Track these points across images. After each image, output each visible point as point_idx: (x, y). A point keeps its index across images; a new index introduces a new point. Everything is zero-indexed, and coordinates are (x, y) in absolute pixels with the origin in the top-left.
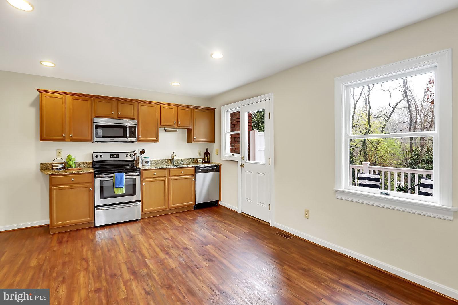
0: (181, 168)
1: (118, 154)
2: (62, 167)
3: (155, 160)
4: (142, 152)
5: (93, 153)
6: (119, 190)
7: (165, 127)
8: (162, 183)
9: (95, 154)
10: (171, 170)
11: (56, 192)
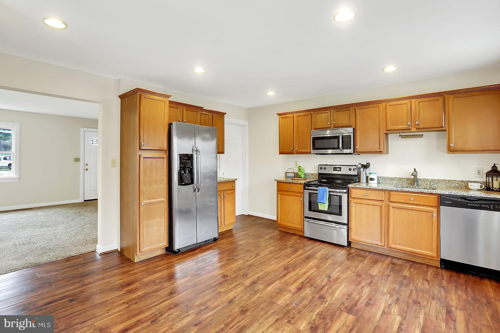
0: (408, 192)
1: (341, 168)
2: (292, 176)
3: (388, 178)
4: (366, 167)
5: (319, 165)
6: (322, 206)
7: (400, 131)
8: (378, 208)
9: (321, 167)
10: (391, 193)
11: (280, 196)
